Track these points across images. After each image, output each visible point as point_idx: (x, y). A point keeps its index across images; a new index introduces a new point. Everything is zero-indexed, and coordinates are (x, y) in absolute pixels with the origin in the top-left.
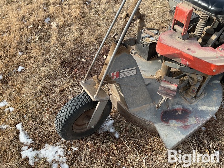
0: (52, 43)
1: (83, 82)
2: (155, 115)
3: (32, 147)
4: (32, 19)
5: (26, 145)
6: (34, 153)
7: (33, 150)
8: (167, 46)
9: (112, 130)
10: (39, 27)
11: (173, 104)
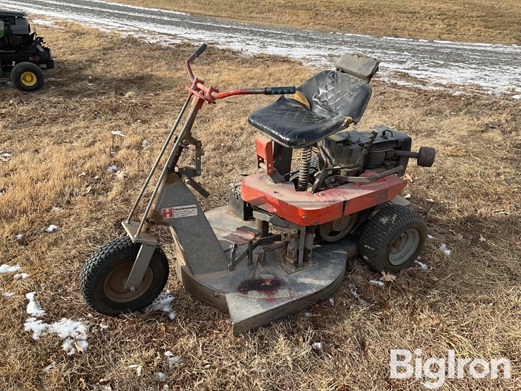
0: (110, 198)
1: (127, 222)
2: (230, 284)
3: (43, 319)
4: (87, 166)
5: (34, 317)
6: (43, 326)
7: (43, 323)
8: (249, 188)
9: (166, 309)
10: (97, 177)
11: (261, 273)
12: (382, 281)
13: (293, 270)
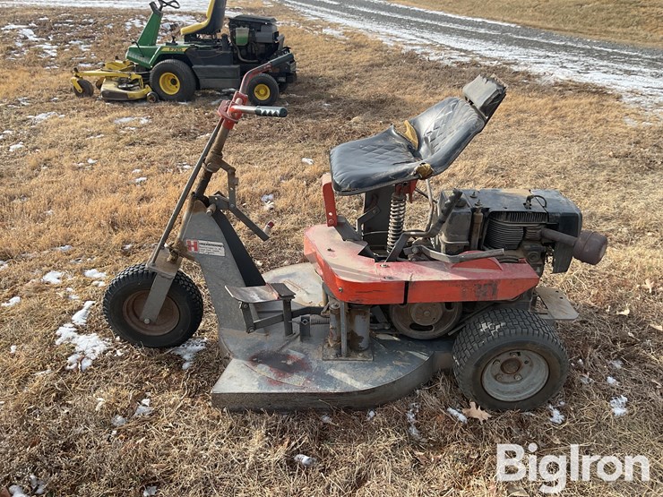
3: (78, 328)
5: (73, 324)
6: (72, 334)
7: (75, 331)
12: (464, 415)
13: (332, 357)
